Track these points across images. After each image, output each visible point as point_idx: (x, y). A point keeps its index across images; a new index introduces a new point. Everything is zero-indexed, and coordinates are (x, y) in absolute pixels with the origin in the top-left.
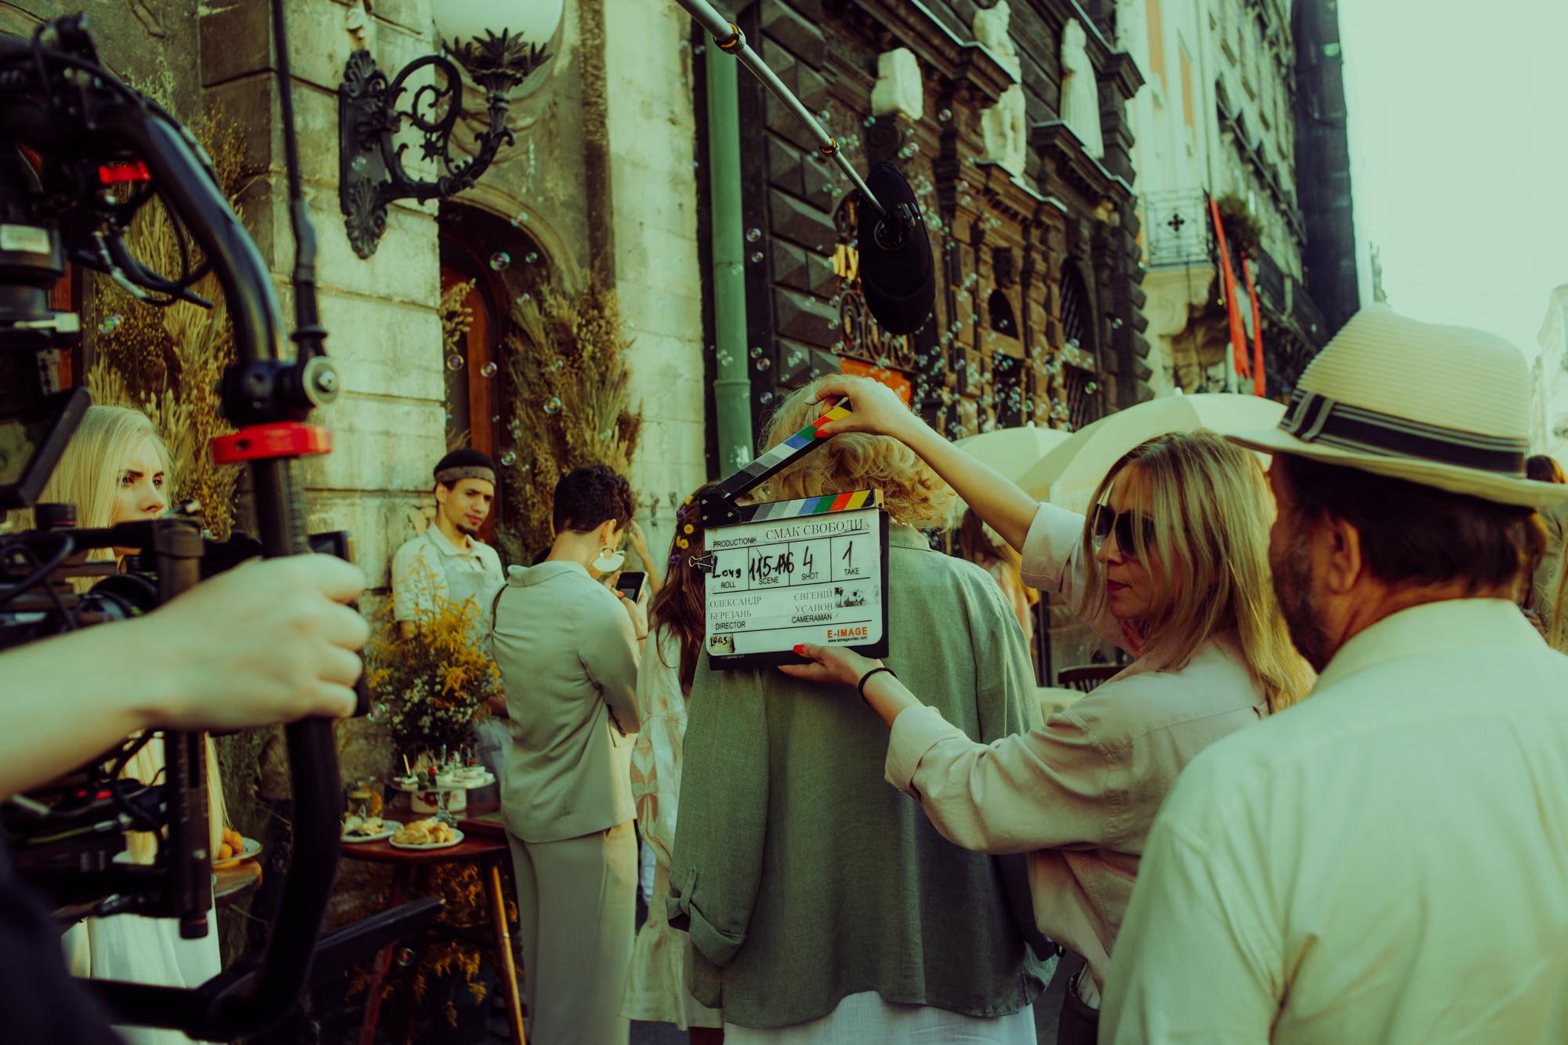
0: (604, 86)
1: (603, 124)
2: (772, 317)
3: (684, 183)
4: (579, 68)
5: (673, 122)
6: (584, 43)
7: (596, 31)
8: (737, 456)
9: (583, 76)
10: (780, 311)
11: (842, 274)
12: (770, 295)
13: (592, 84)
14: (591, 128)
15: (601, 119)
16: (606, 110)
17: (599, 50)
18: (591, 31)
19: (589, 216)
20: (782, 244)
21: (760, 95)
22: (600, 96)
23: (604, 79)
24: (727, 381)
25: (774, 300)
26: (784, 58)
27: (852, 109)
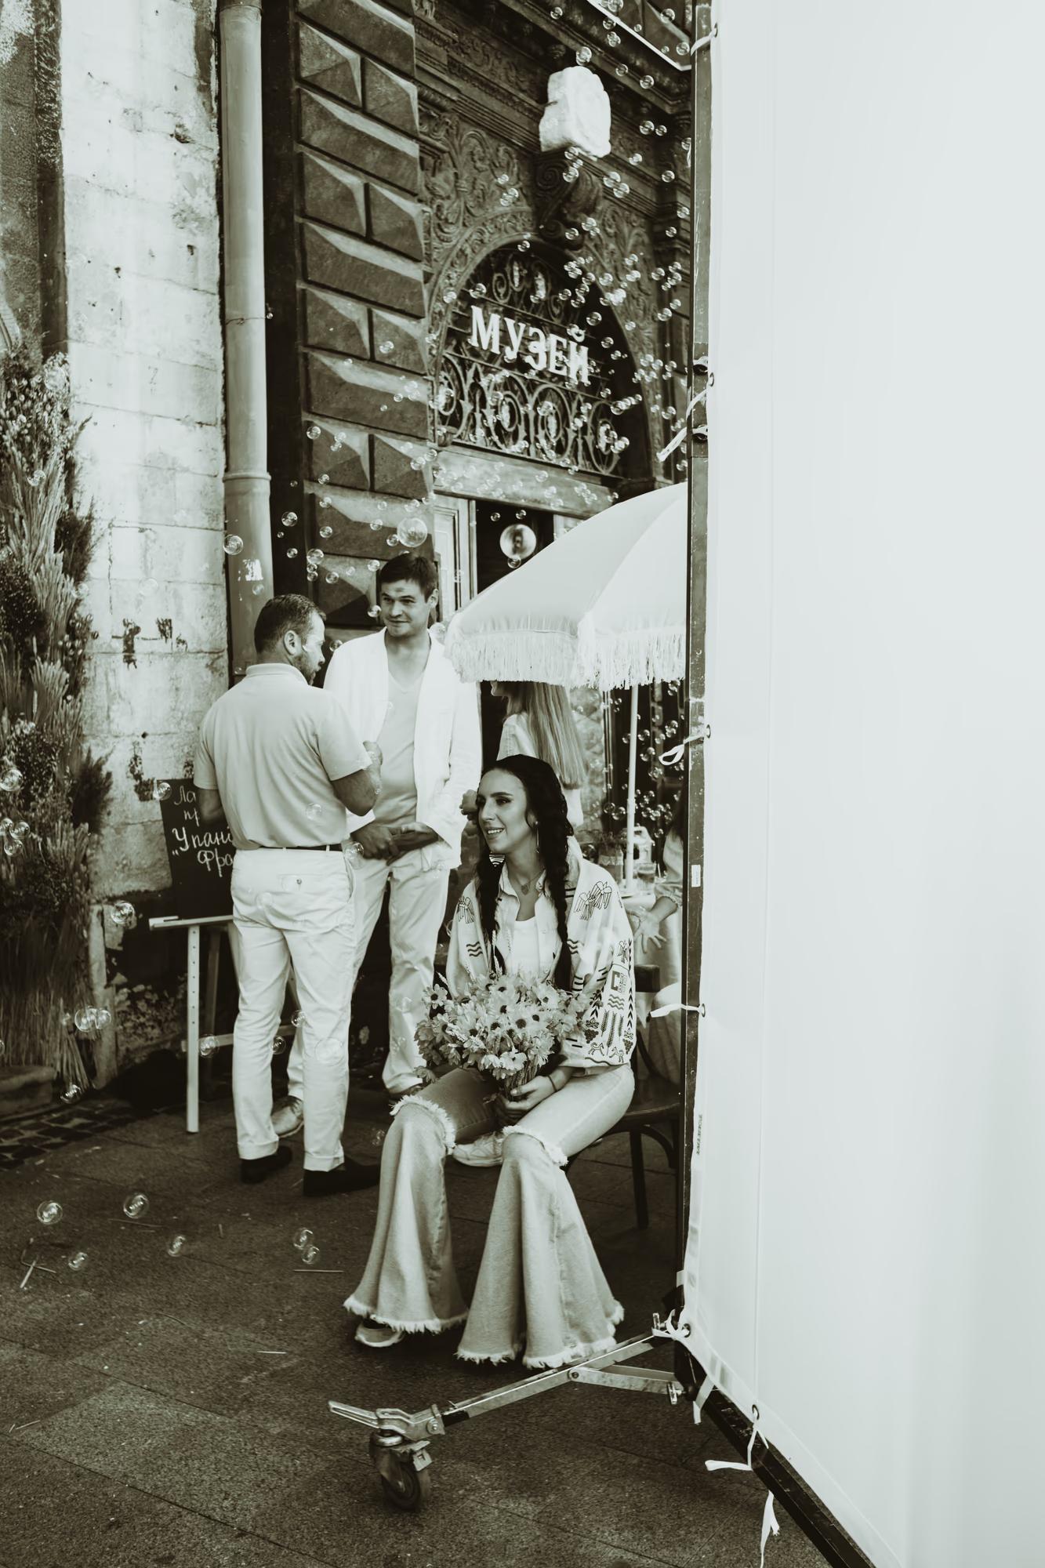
0: (58, 86)
1: (56, 136)
2: (303, 390)
3: (199, 219)
4: (32, 64)
5: (181, 139)
6: (38, 33)
7: (51, 13)
8: (246, 572)
9: (36, 75)
10: (314, 383)
11: (496, 350)
12: (301, 361)
13: (46, 84)
14: (44, 143)
15: (53, 130)
16: (60, 116)
17: (54, 36)
18: (45, 14)
19: (41, 260)
20: (322, 295)
21: (294, 99)
22: (53, 100)
23: (58, 77)
24: (238, 474)
25: (306, 367)
26: (333, 50)
27: (509, 143)
